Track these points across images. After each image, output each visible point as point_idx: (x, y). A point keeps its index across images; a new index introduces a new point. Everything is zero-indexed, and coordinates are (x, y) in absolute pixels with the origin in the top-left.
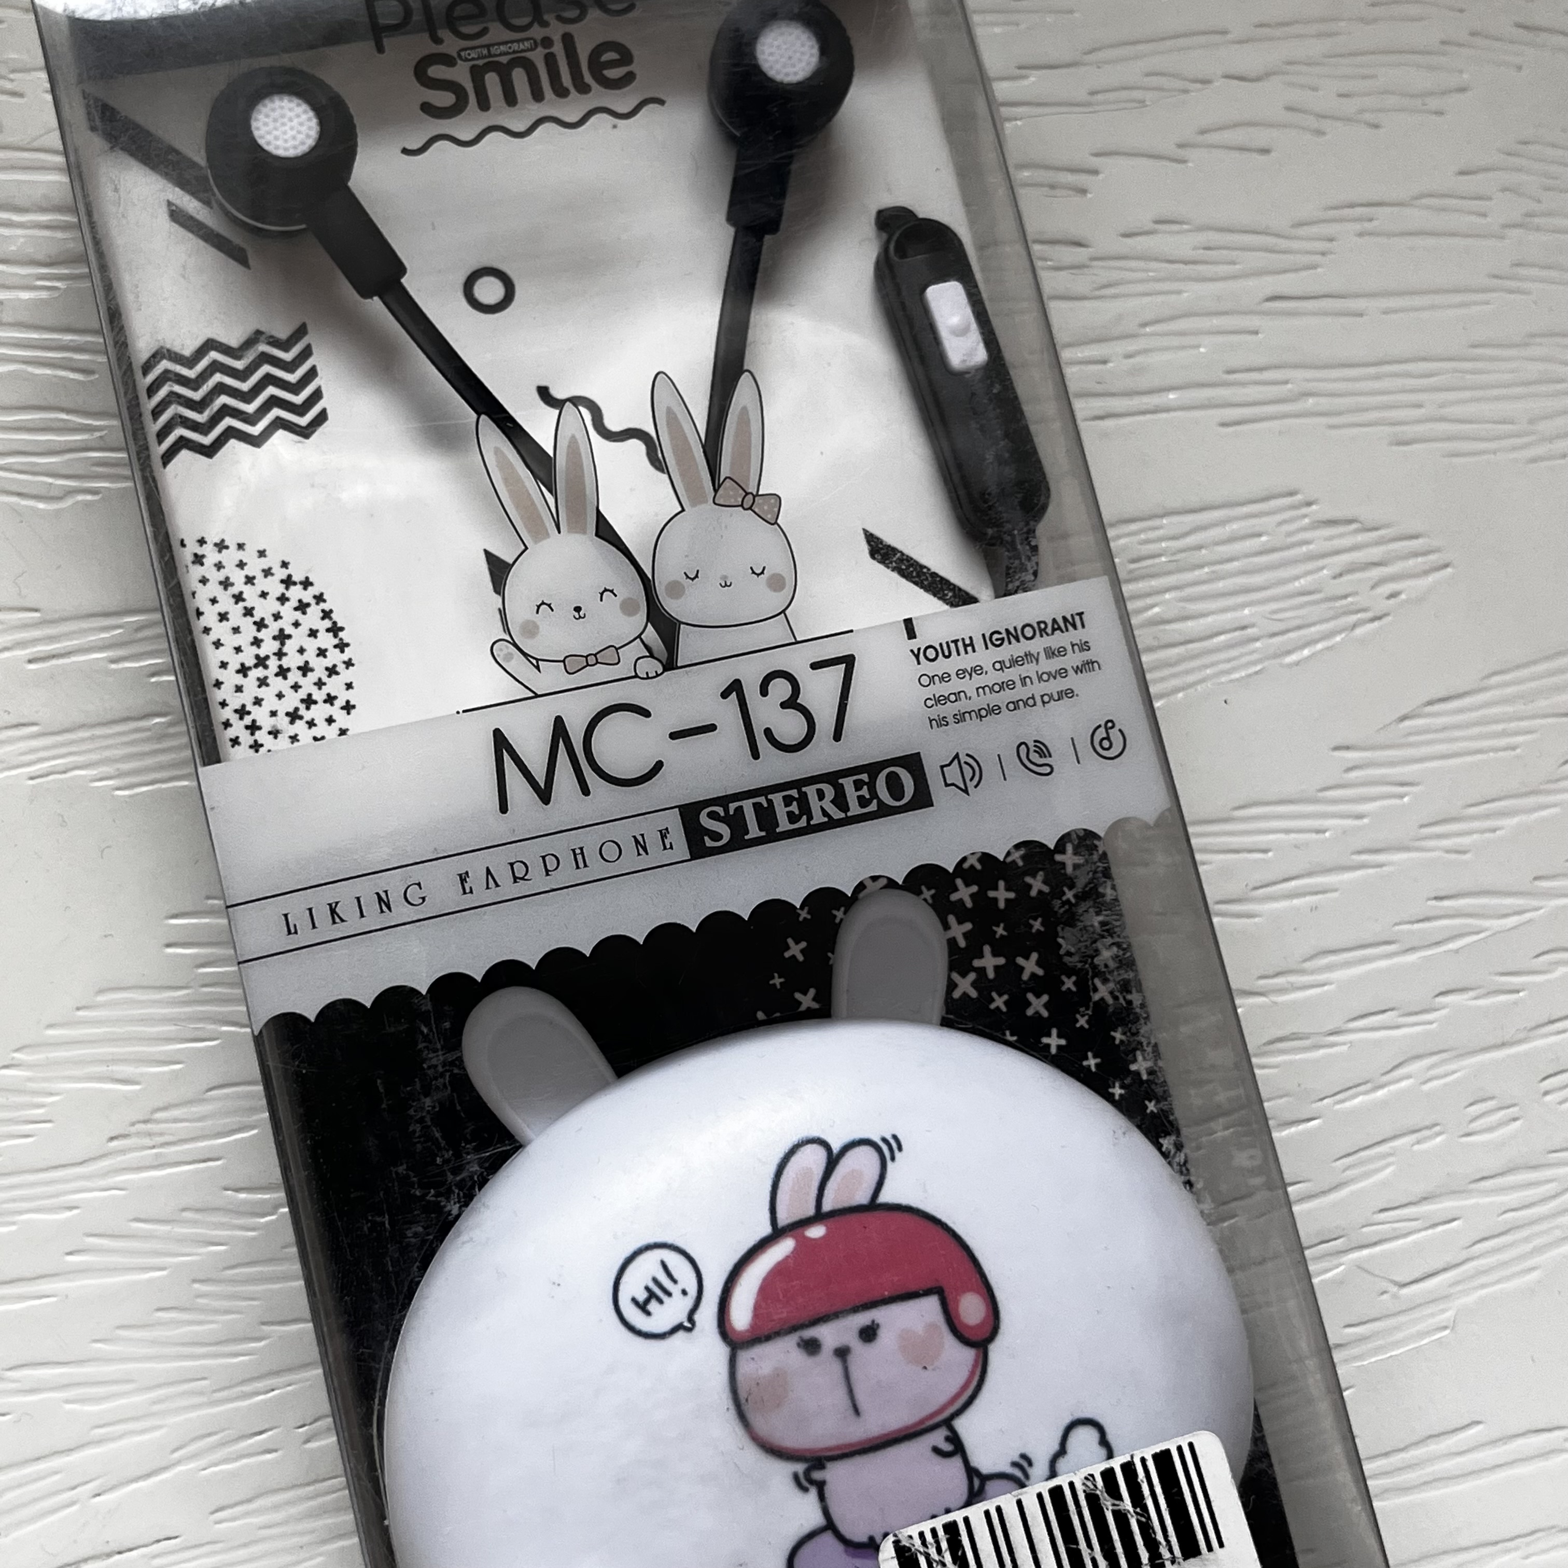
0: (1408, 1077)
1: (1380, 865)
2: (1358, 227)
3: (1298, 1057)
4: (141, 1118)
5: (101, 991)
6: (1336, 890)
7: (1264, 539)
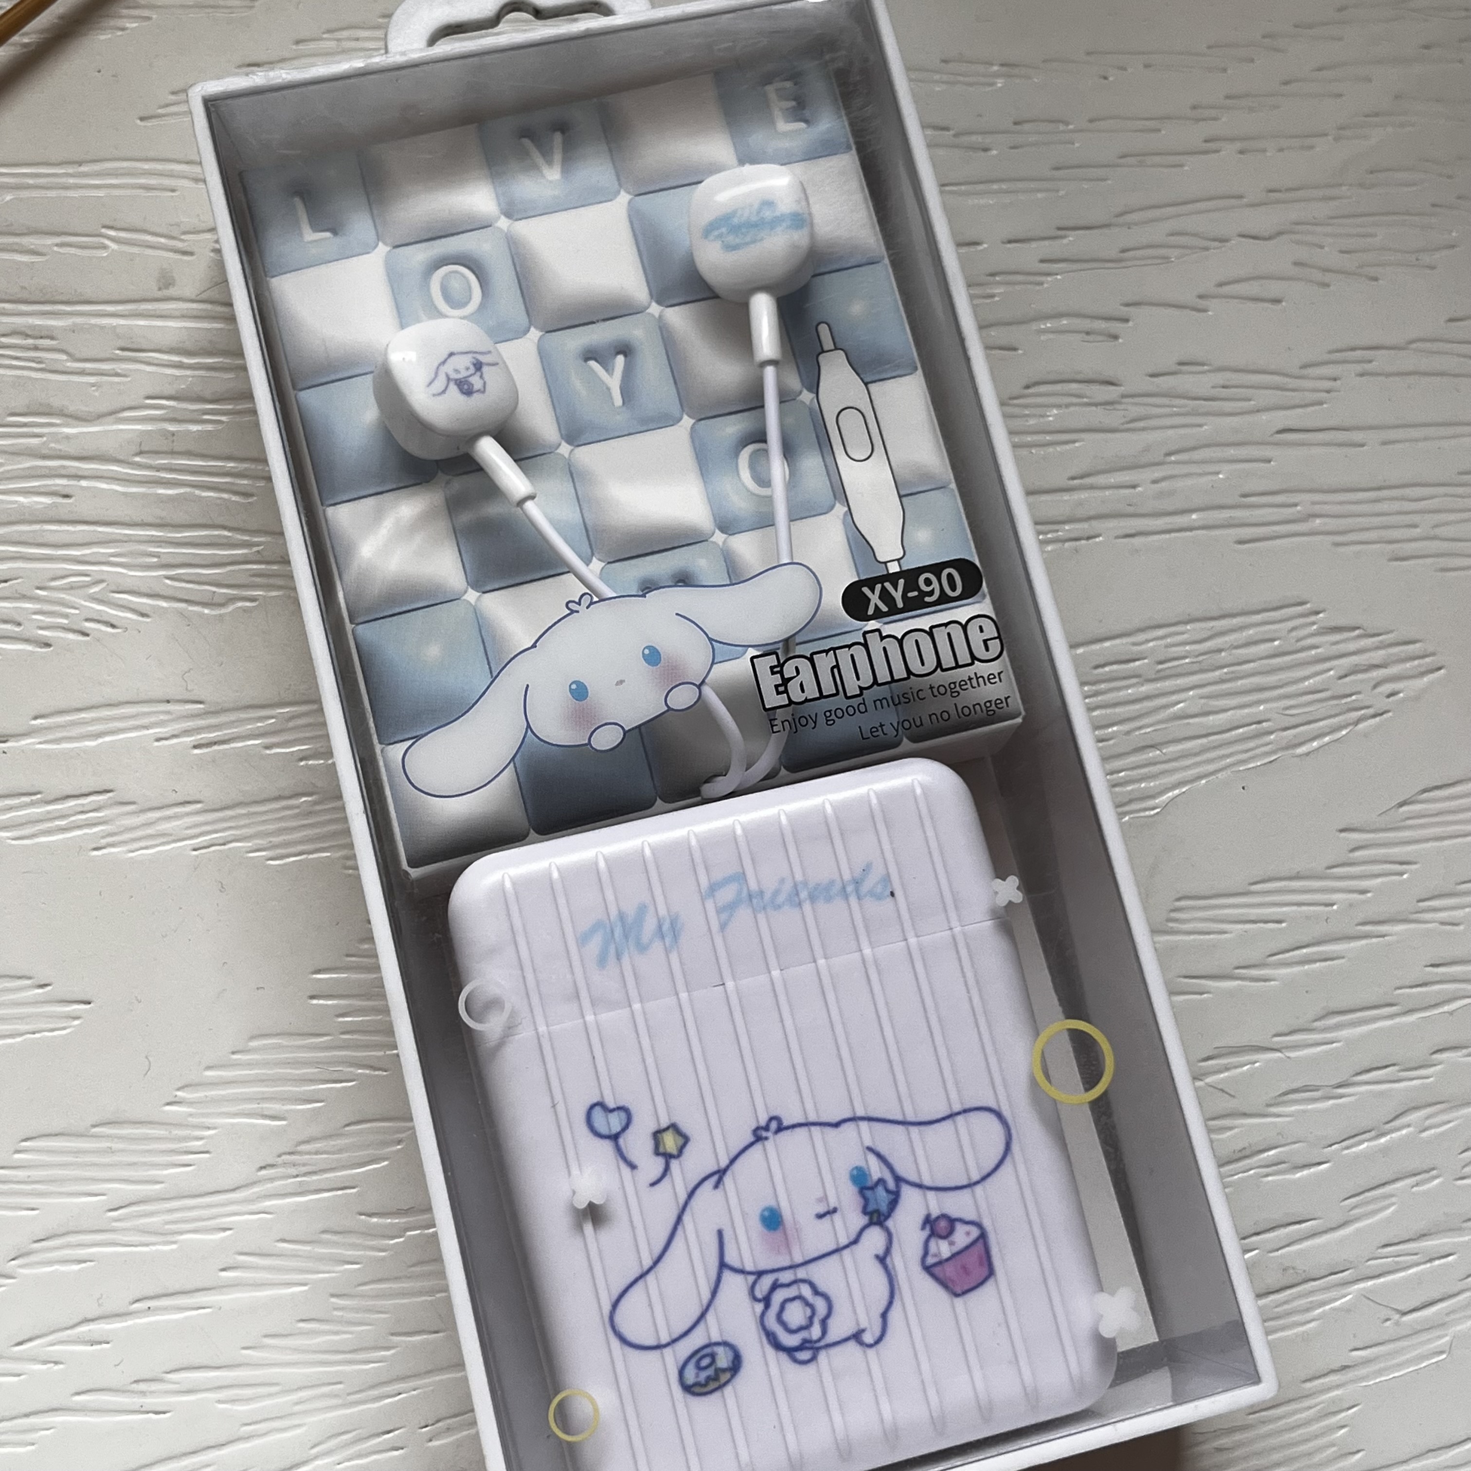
0: (1409, 1126)
1: (1383, 936)
2: (1359, 368)
3: (1310, 1107)
4: (287, 1150)
5: (253, 1038)
6: (1343, 957)
7: (1276, 643)
